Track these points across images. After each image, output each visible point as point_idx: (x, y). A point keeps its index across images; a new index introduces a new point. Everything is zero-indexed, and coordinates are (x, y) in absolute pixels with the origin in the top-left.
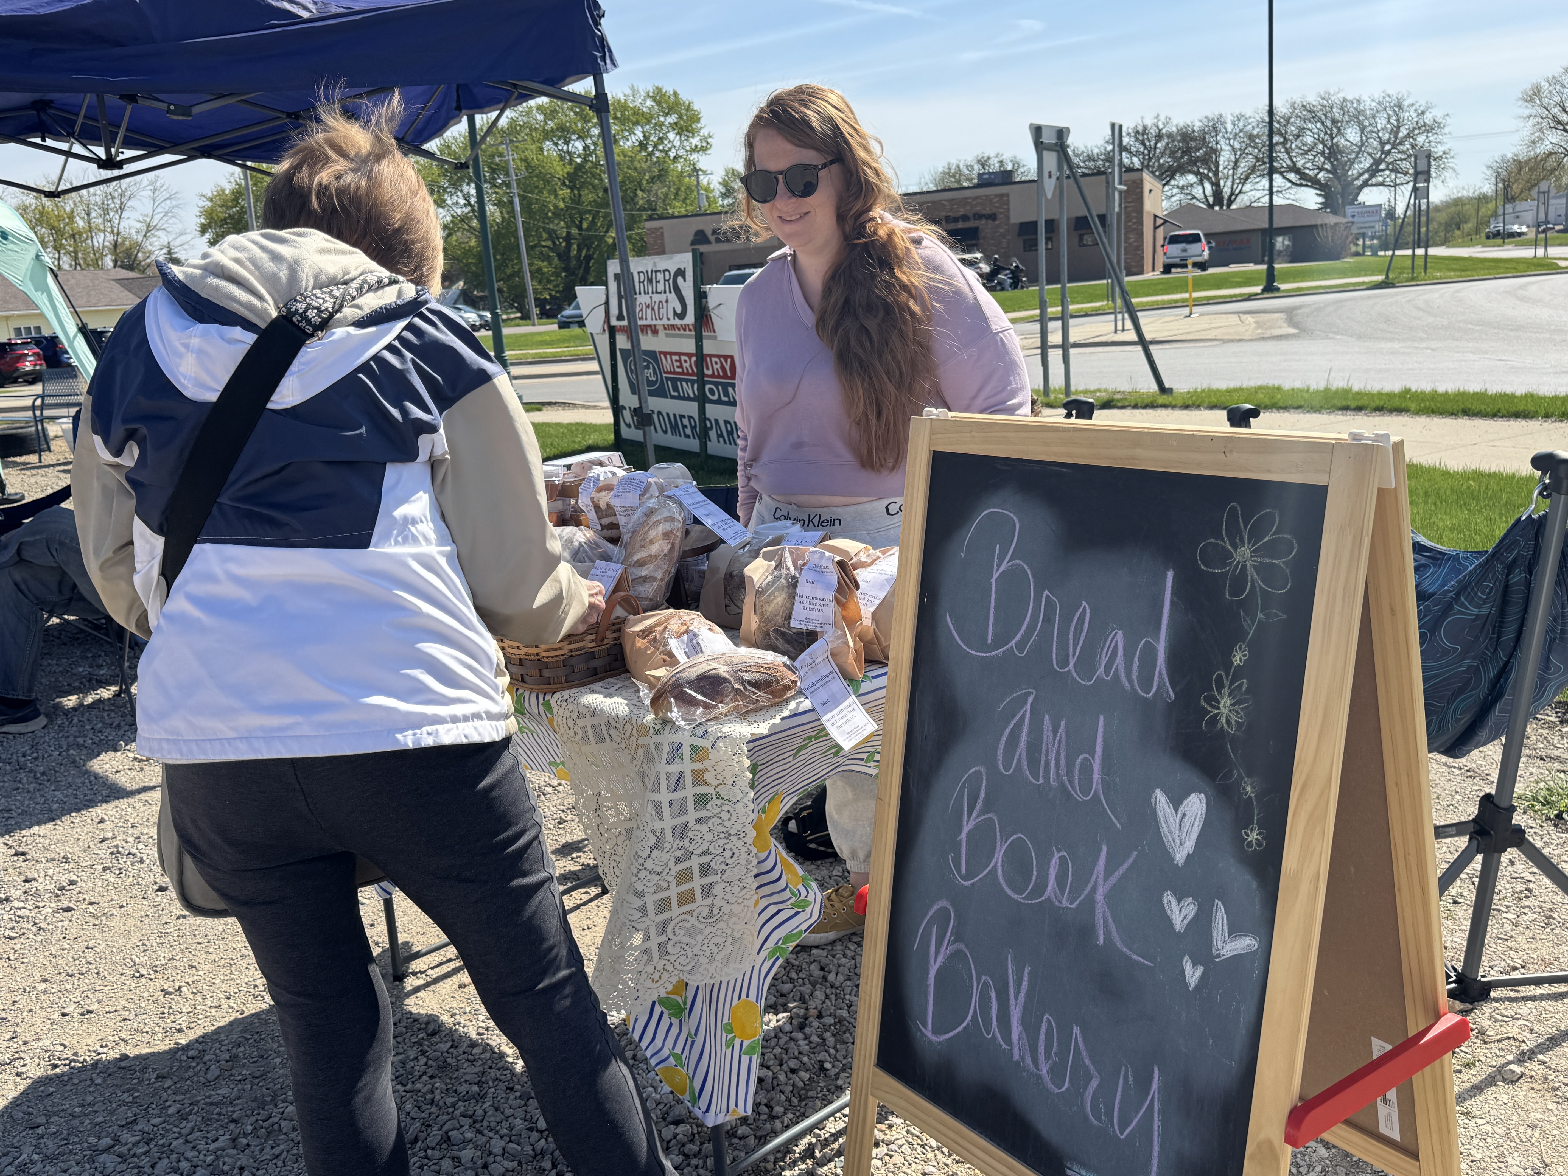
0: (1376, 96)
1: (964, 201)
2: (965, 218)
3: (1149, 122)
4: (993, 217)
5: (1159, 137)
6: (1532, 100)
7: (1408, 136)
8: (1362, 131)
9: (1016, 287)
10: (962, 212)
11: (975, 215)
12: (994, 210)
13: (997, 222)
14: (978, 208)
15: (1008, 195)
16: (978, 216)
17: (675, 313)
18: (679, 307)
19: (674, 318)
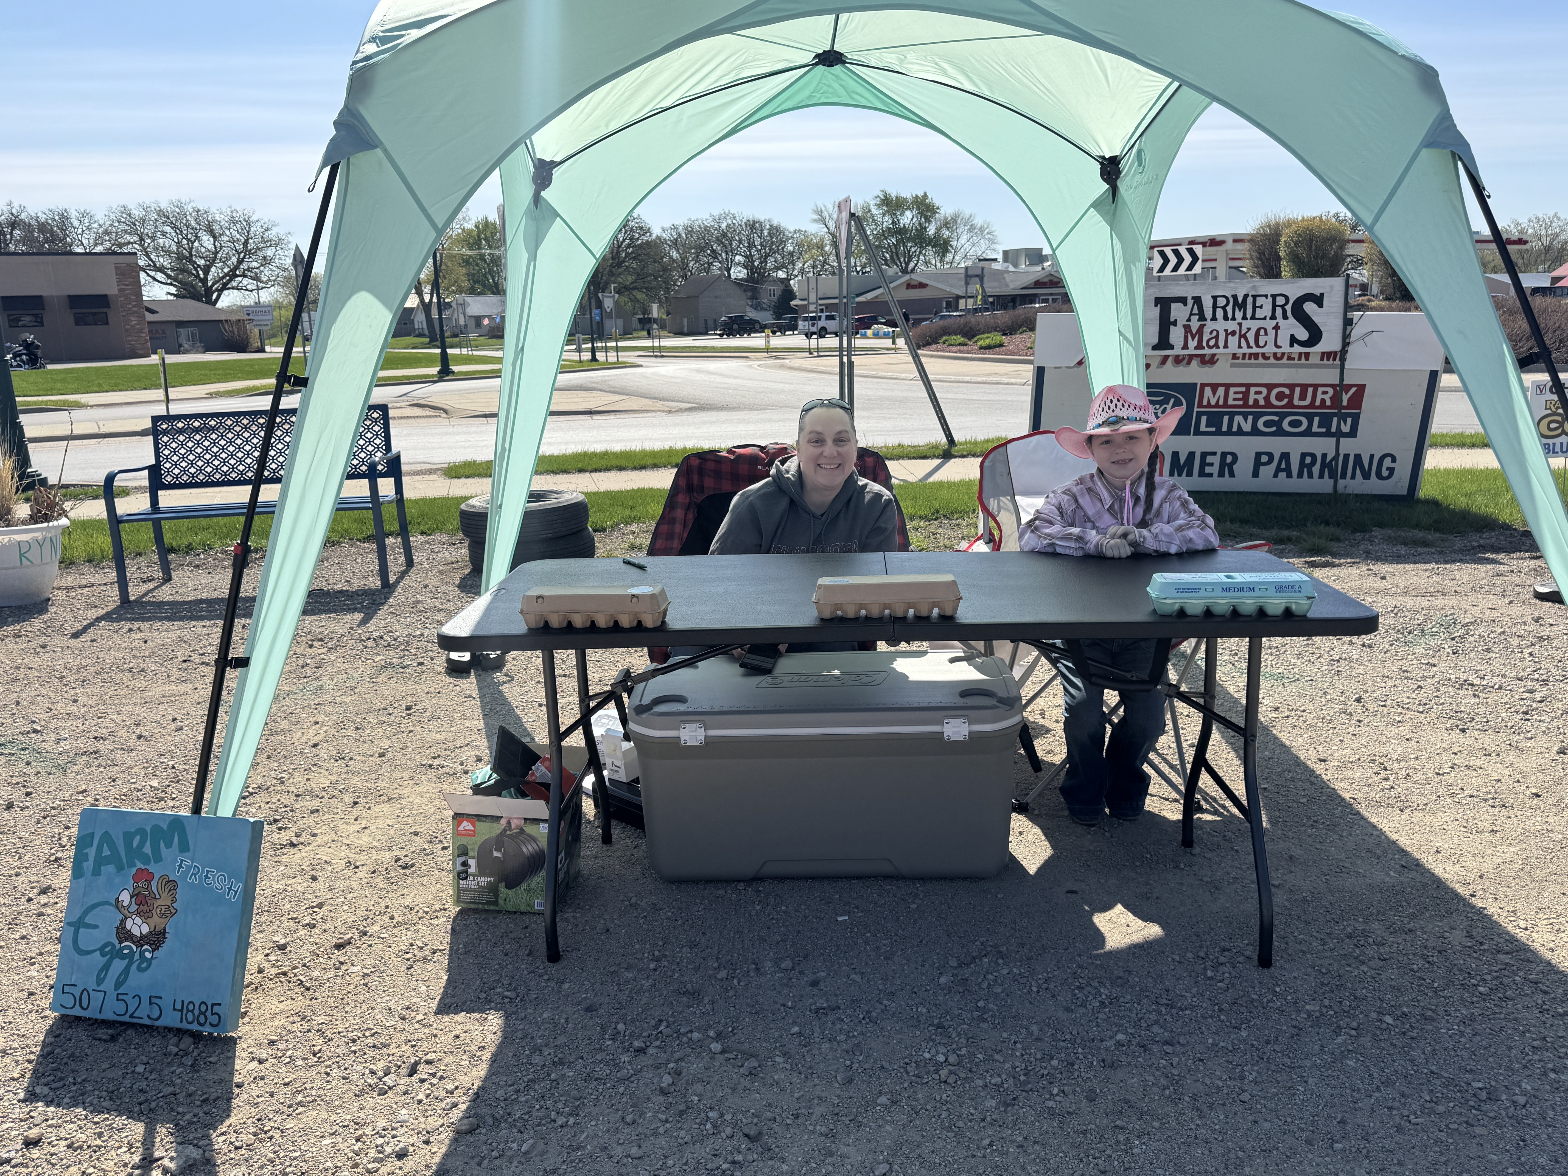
17: (1293, 340)
18: (1303, 334)
19: (1292, 346)
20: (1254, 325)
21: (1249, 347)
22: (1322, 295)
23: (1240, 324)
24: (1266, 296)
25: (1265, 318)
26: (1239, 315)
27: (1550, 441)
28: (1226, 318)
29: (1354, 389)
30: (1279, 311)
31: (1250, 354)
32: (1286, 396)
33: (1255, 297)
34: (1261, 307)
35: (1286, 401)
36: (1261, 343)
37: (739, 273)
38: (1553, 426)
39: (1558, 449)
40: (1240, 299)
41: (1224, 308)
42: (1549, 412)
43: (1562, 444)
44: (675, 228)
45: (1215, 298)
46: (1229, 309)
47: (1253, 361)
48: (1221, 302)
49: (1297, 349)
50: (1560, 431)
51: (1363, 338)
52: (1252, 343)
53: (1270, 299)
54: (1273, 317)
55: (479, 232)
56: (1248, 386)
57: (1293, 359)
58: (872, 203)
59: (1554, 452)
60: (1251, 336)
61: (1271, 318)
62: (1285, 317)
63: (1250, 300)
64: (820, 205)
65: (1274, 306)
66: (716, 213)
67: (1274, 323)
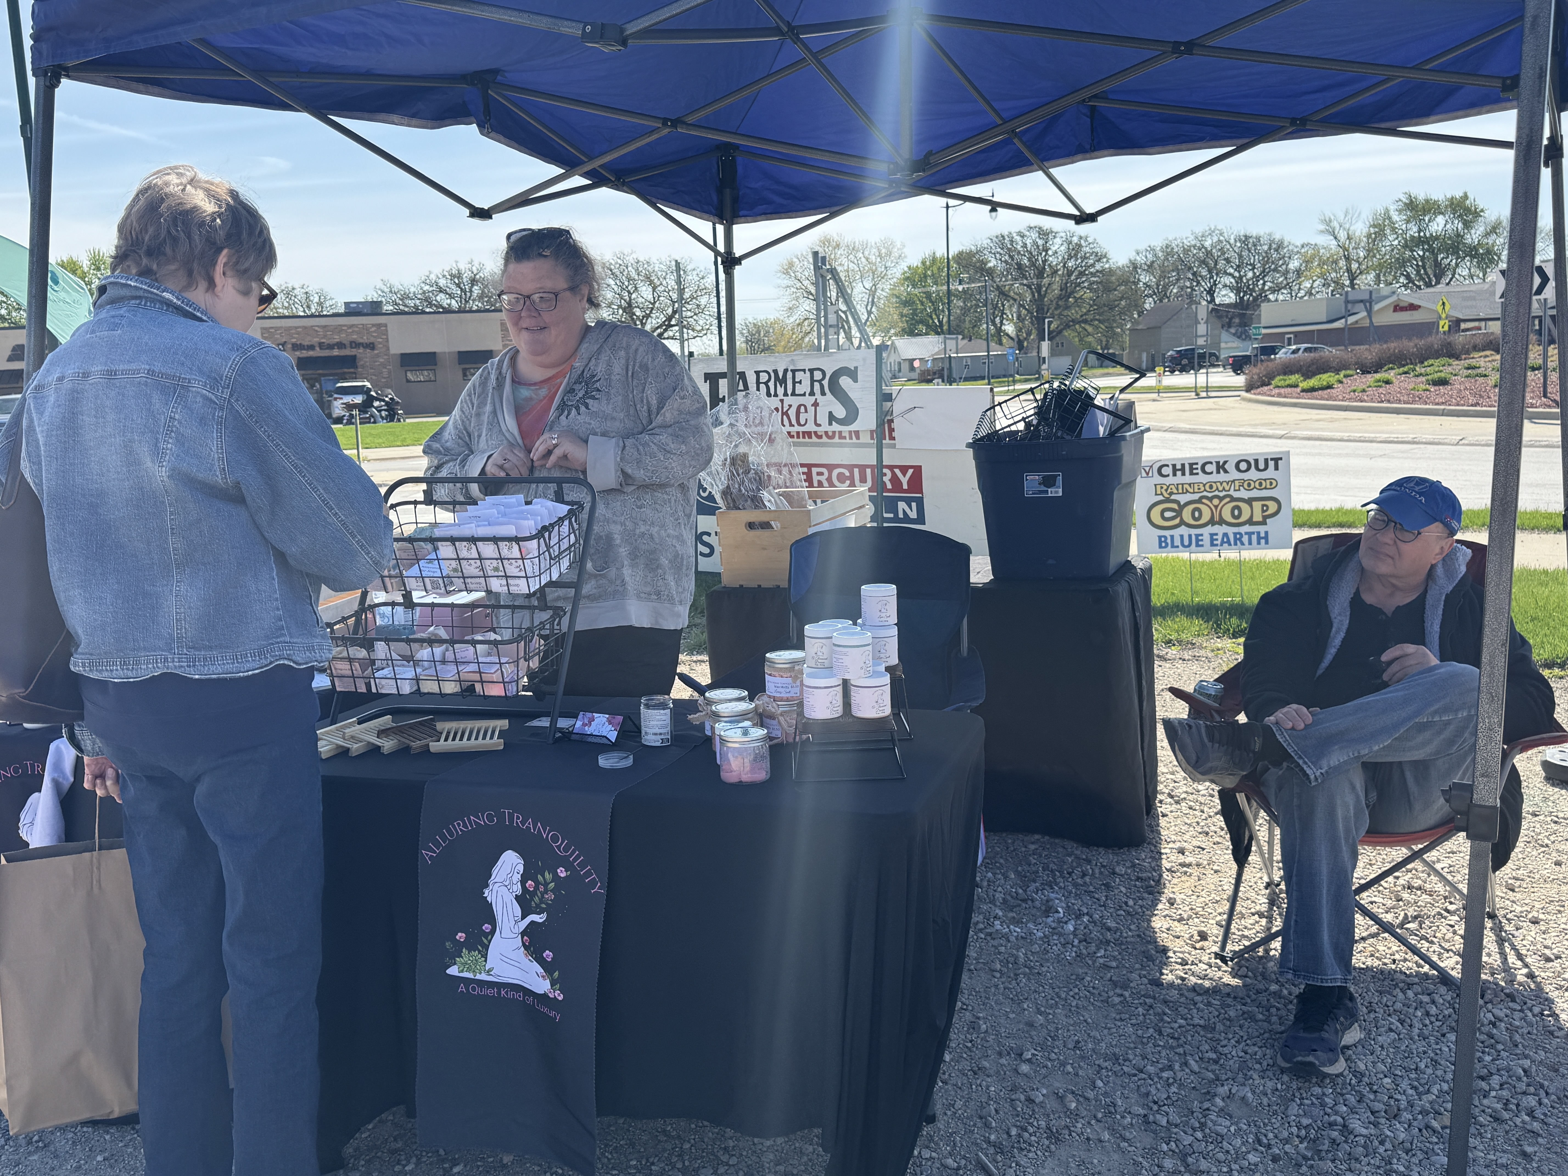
0: (663, 260)
1: (339, 329)
2: (341, 345)
3: (463, 266)
4: (371, 346)
5: (473, 281)
6: (787, 273)
7: (692, 298)
8: (654, 290)
9: (392, 420)
10: (337, 339)
11: (351, 342)
12: (372, 340)
13: (376, 352)
14: (355, 337)
15: (386, 326)
16: (355, 345)
17: (832, 418)
18: (840, 412)
19: (830, 424)
20: (795, 401)
21: (791, 425)
22: (856, 368)
23: (782, 401)
24: (804, 370)
25: (804, 395)
26: (780, 391)
27: (1167, 533)
28: (769, 394)
29: (911, 471)
30: (817, 386)
31: (804, 433)
32: (847, 478)
33: (794, 371)
34: (800, 382)
35: (848, 482)
36: (802, 422)
37: (1226, 297)
38: (1168, 514)
39: (1177, 542)
40: (781, 375)
41: (766, 383)
42: (1161, 498)
43: (1182, 536)
44: (1152, 250)
45: (757, 373)
46: (771, 384)
47: (807, 440)
48: (764, 377)
49: (836, 427)
50: (1177, 521)
51: (903, 414)
52: (794, 421)
53: (808, 374)
54: (812, 393)
55: (926, 269)
56: (809, 466)
57: (845, 438)
58: (1392, 208)
59: (1173, 546)
60: (792, 413)
61: (810, 395)
62: (823, 393)
63: (789, 375)
64: (1328, 214)
65: (813, 381)
66: (1199, 231)
67: (813, 399)
